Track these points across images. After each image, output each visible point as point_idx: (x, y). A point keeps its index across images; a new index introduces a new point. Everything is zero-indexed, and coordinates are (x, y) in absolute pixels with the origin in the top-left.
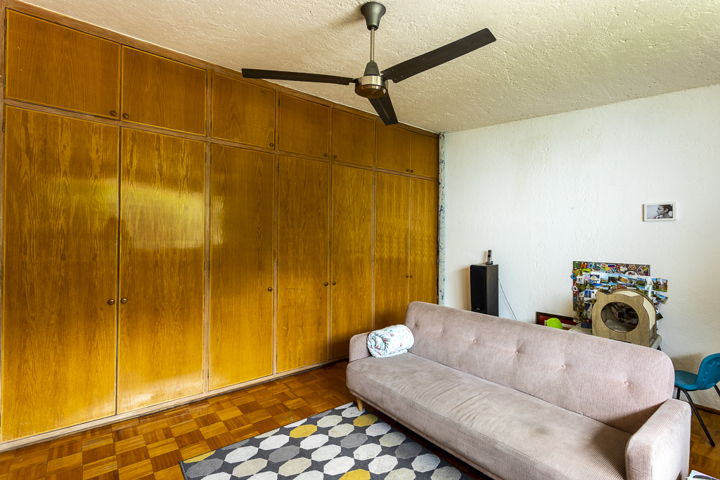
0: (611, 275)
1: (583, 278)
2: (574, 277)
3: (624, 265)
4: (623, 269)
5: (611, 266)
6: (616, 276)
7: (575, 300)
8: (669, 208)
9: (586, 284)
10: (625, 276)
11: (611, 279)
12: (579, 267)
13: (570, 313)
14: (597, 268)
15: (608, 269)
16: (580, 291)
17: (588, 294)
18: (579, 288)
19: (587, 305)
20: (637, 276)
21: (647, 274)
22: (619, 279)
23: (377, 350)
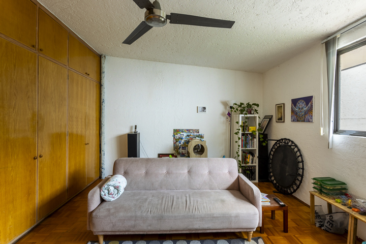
0: (188, 134)
1: (177, 136)
2: (174, 136)
3: (192, 130)
4: (191, 131)
5: (187, 130)
6: (189, 134)
7: (174, 146)
8: (205, 108)
9: (179, 138)
10: (192, 134)
11: (188, 136)
12: (176, 131)
13: (173, 152)
14: (182, 132)
15: (186, 131)
16: (177, 142)
17: (180, 143)
18: (176, 140)
19: (180, 147)
20: (195, 134)
21: (198, 132)
22: (190, 135)
23: (110, 196)
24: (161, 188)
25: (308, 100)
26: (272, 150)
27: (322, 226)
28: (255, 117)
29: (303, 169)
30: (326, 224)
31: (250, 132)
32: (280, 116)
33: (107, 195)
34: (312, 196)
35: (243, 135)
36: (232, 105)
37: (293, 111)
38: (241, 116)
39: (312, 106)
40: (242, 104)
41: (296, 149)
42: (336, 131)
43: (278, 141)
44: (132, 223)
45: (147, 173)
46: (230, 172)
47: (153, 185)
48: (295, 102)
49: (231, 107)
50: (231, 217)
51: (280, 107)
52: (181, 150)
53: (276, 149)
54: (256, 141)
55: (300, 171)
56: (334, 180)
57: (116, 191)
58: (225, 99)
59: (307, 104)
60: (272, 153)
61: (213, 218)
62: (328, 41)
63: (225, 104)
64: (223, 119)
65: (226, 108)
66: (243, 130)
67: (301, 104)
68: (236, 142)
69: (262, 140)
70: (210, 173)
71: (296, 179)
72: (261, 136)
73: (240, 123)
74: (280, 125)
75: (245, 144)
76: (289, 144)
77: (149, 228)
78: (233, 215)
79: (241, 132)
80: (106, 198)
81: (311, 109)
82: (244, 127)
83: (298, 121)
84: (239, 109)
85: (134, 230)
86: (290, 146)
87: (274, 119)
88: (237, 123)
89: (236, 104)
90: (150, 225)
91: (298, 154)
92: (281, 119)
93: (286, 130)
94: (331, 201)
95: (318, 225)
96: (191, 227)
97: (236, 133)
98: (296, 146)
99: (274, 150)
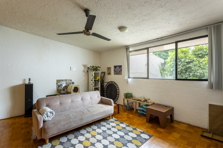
1: (59, 84)
2: (57, 83)
3: (67, 80)
5: (65, 80)
7: (57, 90)
9: (61, 85)
10: (68, 82)
12: (58, 81)
13: (57, 93)
14: (62, 81)
16: (59, 87)
17: (61, 87)
18: (59, 86)
19: (61, 90)
20: (70, 82)
21: (71, 81)
22: (67, 83)
23: (49, 117)
24: (70, 109)
25: (120, 67)
26: (105, 86)
27: (127, 109)
28: (99, 73)
29: (119, 92)
30: (128, 108)
31: (97, 79)
32: (109, 72)
33: (46, 117)
34: (124, 100)
35: (94, 81)
36: (89, 67)
37: (114, 70)
38: (94, 72)
39: (122, 69)
40: (93, 66)
41: (116, 85)
42: (129, 78)
43: (108, 82)
44: (69, 125)
45: (61, 104)
46: (98, 97)
47: (65, 108)
48: (115, 67)
49: (88, 68)
50: (106, 111)
51: (109, 69)
52: (62, 92)
53: (107, 86)
54: (99, 83)
55: (118, 93)
56: (129, 93)
57: (52, 114)
58: (85, 64)
59: (120, 68)
60: (106, 88)
61: (101, 113)
62: (127, 48)
63: (85, 66)
64: (84, 74)
65: (85, 68)
66: (95, 79)
67: (118, 68)
68: (92, 84)
69: (102, 83)
70: (91, 98)
71: (116, 96)
72: (102, 81)
73: (93, 76)
74: (109, 76)
75: (95, 85)
76: (113, 83)
77: (77, 125)
78: (107, 110)
79: (94, 79)
80: (46, 119)
81: (121, 70)
82: (95, 77)
83: (116, 74)
84: (92, 69)
85: (69, 128)
86: (114, 84)
87: (106, 73)
88: (92, 75)
89: (91, 66)
90: (77, 124)
91: (117, 87)
92: (109, 74)
93: (112, 78)
94: (128, 99)
95: (126, 109)
96: (93, 119)
97: (92, 80)
98: (116, 84)
99: (106, 86)
